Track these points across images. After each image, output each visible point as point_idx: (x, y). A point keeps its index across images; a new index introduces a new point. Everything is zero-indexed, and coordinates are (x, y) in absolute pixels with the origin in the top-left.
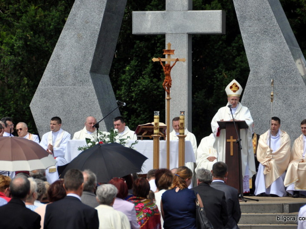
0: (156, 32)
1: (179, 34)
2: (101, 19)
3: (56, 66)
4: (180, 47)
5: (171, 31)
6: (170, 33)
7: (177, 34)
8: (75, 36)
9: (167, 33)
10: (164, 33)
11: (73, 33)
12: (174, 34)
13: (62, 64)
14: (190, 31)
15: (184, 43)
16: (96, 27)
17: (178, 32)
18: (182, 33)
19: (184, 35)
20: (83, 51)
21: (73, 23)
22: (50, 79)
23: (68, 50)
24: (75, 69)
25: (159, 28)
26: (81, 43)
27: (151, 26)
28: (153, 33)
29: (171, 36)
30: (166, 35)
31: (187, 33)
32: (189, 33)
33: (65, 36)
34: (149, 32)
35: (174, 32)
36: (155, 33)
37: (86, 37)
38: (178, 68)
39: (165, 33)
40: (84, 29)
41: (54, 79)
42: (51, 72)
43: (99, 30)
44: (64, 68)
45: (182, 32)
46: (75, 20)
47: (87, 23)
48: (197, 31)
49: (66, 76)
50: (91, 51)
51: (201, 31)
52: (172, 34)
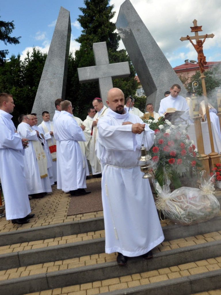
0: (93, 78)
2: (63, 71)
3: (39, 103)
6: (101, 77)
7: (105, 77)
8: (49, 83)
9: (99, 78)
11: (47, 82)
13: (43, 101)
14: (112, 75)
15: (110, 82)
16: (61, 76)
17: (106, 76)
19: (109, 78)
20: (55, 92)
21: (46, 76)
22: (37, 111)
23: (45, 92)
24: (52, 103)
26: (53, 87)
27: (90, 75)
28: (91, 79)
33: (42, 84)
34: (89, 78)
35: (104, 77)
37: (56, 83)
40: (54, 78)
41: (39, 111)
42: (36, 107)
43: (63, 78)
44: (44, 104)
45: (108, 76)
46: (47, 73)
47: (54, 74)
48: (117, 75)
49: (47, 108)
50: (59, 91)
52: (103, 78)
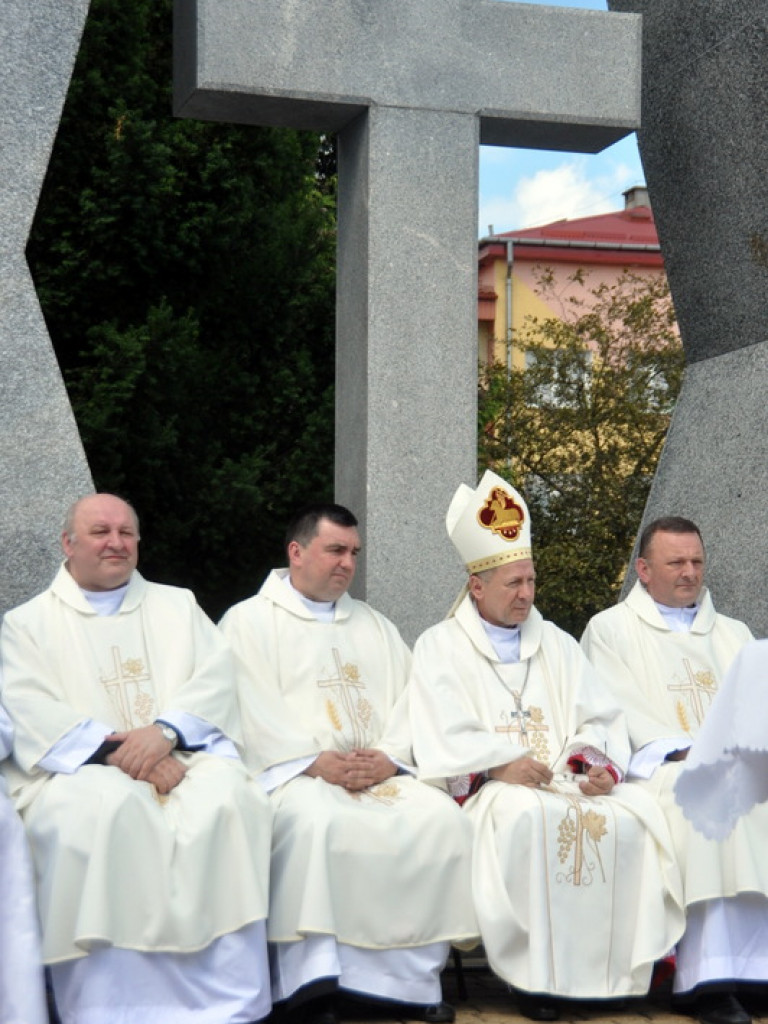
0: (324, 90)
1: (436, 115)
4: (443, 181)
5: (400, 92)
6: (396, 103)
7: (425, 110)
9: (376, 104)
10: (365, 103)
12: (416, 109)
14: (491, 106)
15: (461, 160)
17: (434, 104)
18: (452, 111)
19: (463, 120)
25: (338, 73)
27: (300, 58)
28: (308, 93)
29: (397, 118)
30: (372, 112)
31: (478, 114)
32: (485, 114)
34: (286, 88)
35: (414, 103)
36: (321, 94)
38: (434, 286)
39: (369, 100)
45: (456, 106)
48: (526, 109)
51: (544, 111)
52: (406, 108)
